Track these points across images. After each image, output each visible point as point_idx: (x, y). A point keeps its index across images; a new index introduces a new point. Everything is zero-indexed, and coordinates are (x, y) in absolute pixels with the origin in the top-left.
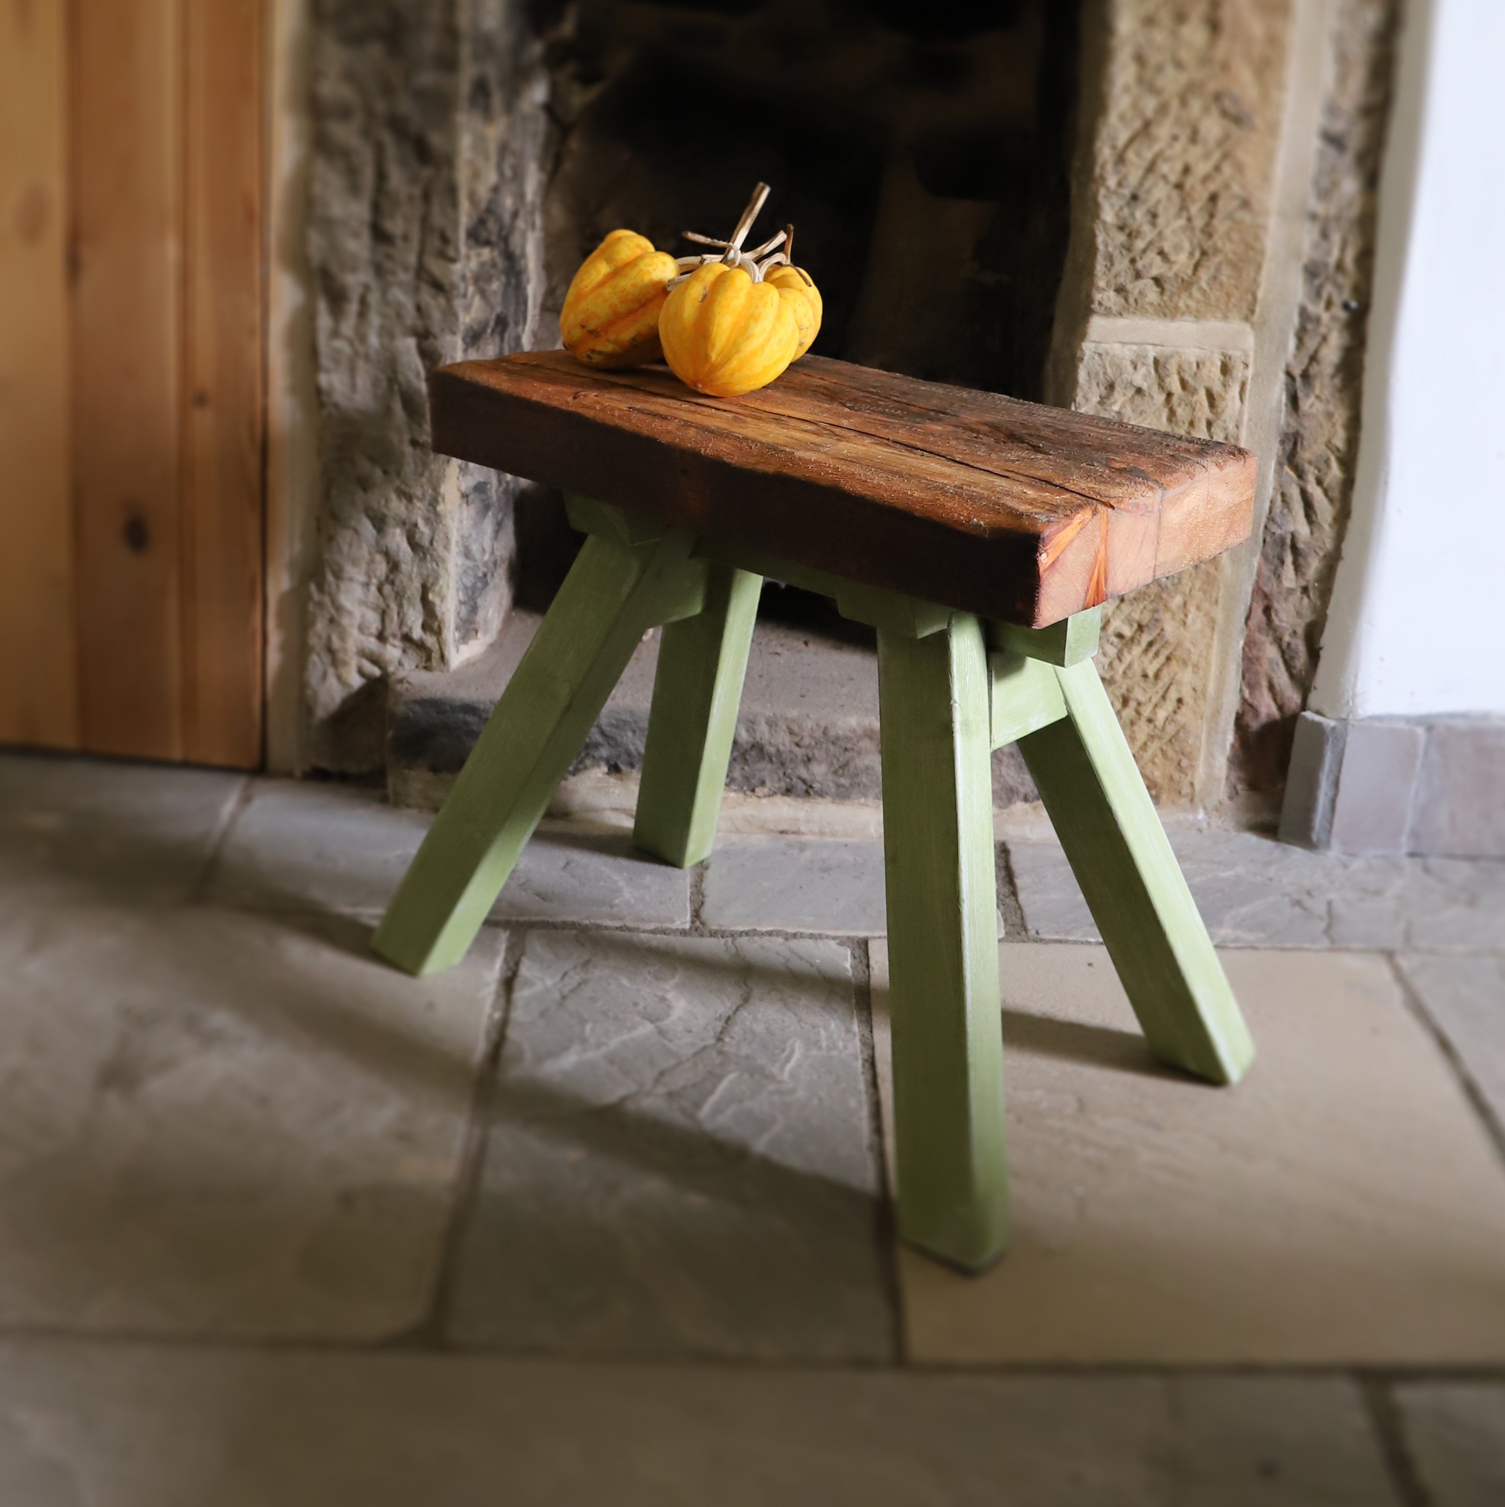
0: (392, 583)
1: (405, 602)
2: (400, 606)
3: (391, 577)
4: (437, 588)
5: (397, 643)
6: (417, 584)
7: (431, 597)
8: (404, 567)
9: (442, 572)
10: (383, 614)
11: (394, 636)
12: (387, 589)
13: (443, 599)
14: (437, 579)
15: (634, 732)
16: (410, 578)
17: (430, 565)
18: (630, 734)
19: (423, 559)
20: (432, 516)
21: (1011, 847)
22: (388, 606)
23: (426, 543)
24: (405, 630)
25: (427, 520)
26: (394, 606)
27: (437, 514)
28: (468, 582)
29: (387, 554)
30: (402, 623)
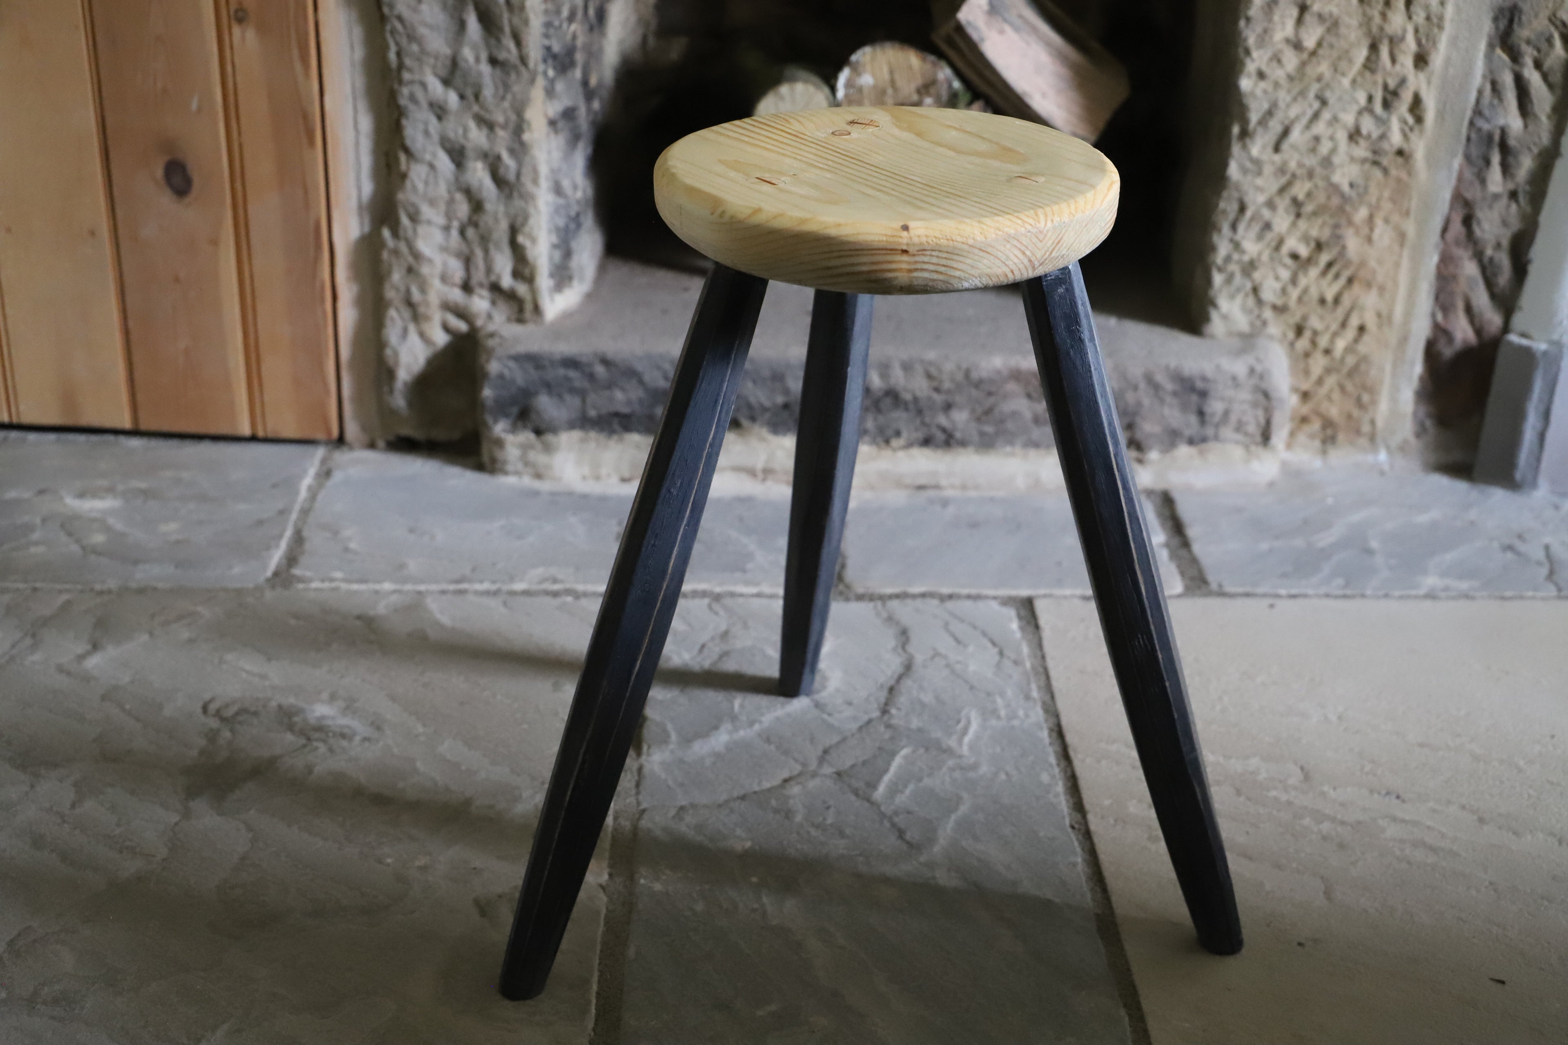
0: (476, 225)
1: (492, 247)
2: (486, 251)
3: (475, 218)
4: (526, 229)
5: (485, 293)
6: (504, 225)
7: (521, 239)
8: (488, 206)
9: (531, 210)
10: (468, 262)
11: (481, 285)
12: (471, 232)
13: (534, 241)
14: (526, 218)
15: (754, 382)
16: (496, 220)
17: (518, 203)
18: (750, 385)
19: (510, 197)
20: (516, 146)
21: (1177, 496)
22: (472, 252)
23: (511, 177)
24: (493, 278)
25: (512, 151)
26: (479, 253)
27: (523, 145)
28: (561, 222)
29: (468, 192)
30: (489, 270)
